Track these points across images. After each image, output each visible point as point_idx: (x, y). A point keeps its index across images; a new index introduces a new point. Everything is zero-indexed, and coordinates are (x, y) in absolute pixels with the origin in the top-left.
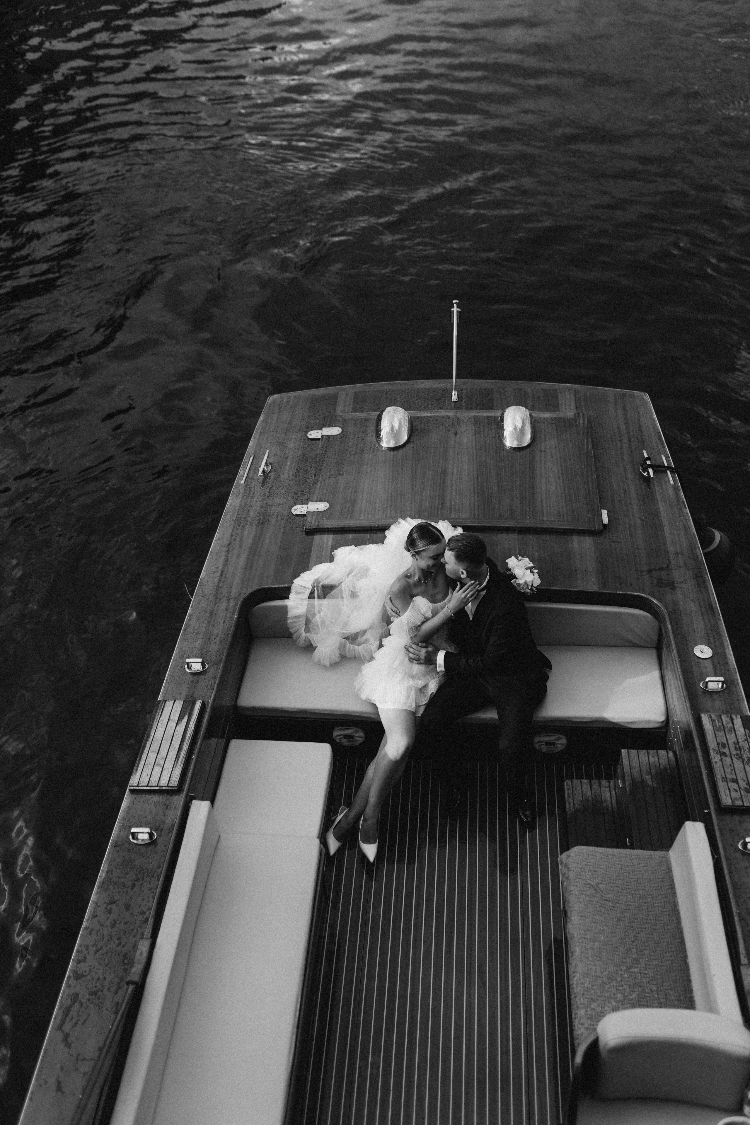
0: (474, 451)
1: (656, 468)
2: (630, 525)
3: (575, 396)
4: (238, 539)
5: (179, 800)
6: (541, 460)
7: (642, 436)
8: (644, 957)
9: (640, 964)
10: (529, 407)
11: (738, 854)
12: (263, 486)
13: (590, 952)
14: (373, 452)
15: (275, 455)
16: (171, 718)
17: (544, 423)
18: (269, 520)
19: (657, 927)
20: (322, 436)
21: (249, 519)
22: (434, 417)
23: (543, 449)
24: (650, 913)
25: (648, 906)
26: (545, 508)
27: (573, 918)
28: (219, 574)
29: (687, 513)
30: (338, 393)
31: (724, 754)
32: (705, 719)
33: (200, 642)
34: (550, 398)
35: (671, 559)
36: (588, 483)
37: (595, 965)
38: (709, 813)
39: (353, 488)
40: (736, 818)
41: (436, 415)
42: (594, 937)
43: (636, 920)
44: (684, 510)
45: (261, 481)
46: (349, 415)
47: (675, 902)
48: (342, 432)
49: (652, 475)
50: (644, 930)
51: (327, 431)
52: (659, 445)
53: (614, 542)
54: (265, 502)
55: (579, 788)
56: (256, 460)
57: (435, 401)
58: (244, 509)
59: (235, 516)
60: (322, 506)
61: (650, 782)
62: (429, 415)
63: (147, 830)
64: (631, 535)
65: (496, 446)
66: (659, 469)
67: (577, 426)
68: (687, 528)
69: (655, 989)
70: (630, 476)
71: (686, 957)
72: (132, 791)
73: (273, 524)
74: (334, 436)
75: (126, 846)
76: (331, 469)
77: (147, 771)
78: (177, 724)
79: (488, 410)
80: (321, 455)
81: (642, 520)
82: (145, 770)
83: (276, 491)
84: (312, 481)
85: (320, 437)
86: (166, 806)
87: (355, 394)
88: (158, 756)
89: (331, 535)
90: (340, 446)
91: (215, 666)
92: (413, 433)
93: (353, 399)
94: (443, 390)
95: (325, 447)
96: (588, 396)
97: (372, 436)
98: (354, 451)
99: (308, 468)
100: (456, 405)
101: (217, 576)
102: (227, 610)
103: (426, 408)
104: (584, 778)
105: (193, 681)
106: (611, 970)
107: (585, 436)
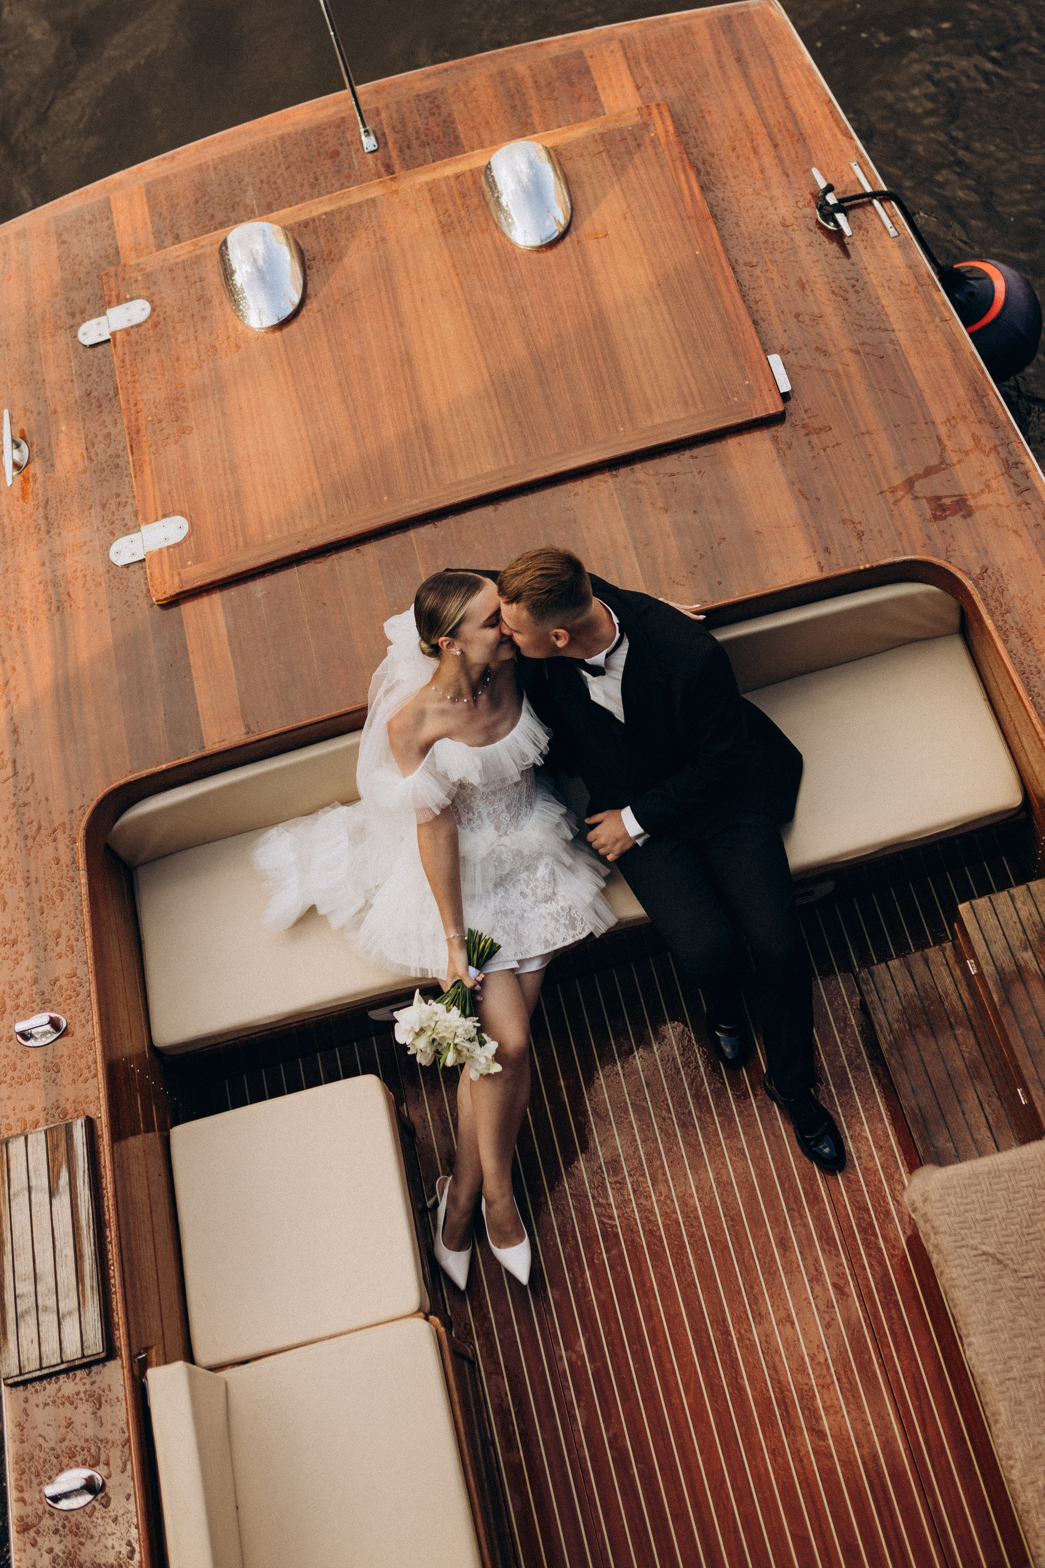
0: (455, 281)
1: (846, 204)
2: (837, 374)
3: (624, 55)
6: (603, 262)
7: (795, 123)
12: (27, 504)
14: (237, 350)
15: (24, 409)
16: (33, 1183)
17: (581, 155)
18: (69, 594)
20: (113, 334)
21: (27, 605)
22: (341, 210)
23: (599, 226)
26: (649, 392)
28: (10, 767)
29: (944, 304)
30: (108, 201)
33: (27, 961)
34: (574, 79)
35: (944, 437)
36: (719, 292)
39: (224, 461)
41: (343, 203)
44: (936, 296)
45: (17, 492)
46: (154, 261)
48: (153, 310)
49: (847, 230)
51: (119, 317)
52: (837, 136)
53: (817, 432)
54: (45, 548)
55: (889, 984)
57: (328, 162)
60: (173, 530)
62: (329, 208)
64: (845, 400)
65: (498, 255)
67: (654, 141)
68: (953, 345)
70: (797, 232)
72: (15, 1387)
73: (82, 604)
74: (139, 326)
75: (47, 1522)
76: (160, 421)
77: (28, 1331)
78: (51, 1195)
79: (451, 154)
80: (127, 388)
81: (857, 352)
82: (22, 1331)
83: (60, 511)
84: (129, 463)
85: (108, 337)
86: (97, 1401)
87: (148, 191)
88: (39, 1287)
89: (217, 598)
90: (158, 351)
91: (82, 1015)
92: (308, 272)
93: (146, 207)
94: (339, 126)
95: (127, 362)
96: (654, 47)
97: (221, 303)
98: (195, 357)
99: (110, 428)
100: (377, 159)
101: (8, 779)
102: (57, 861)
103: (315, 188)
104: (892, 957)
105: (46, 1068)
107: (678, 163)
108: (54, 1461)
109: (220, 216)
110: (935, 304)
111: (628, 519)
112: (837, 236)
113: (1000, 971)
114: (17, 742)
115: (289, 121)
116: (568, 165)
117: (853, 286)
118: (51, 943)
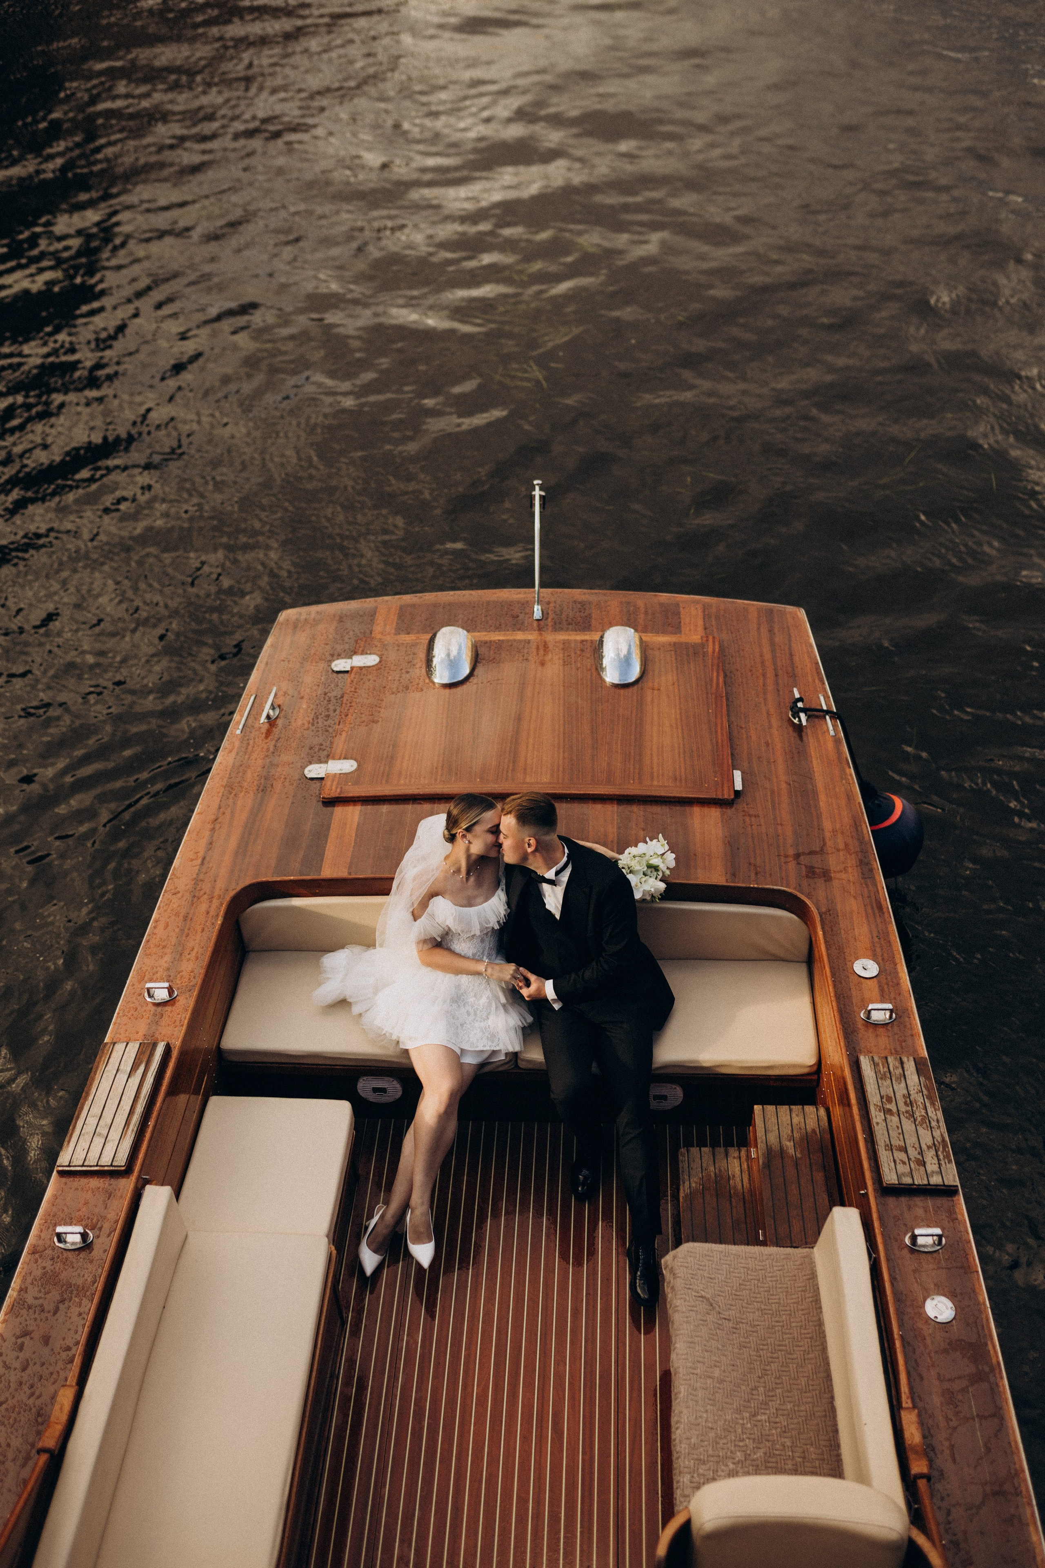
0: (562, 688)
1: (809, 711)
2: (772, 792)
3: (704, 611)
4: (227, 813)
5: (127, 1185)
6: (652, 701)
7: (793, 668)
8: (774, 1399)
9: (769, 1409)
10: (640, 628)
11: (905, 1252)
12: (266, 737)
13: (700, 1394)
14: (423, 690)
15: (285, 693)
16: (121, 1067)
17: (658, 649)
18: (272, 785)
19: (794, 1356)
20: (352, 668)
21: (245, 784)
22: (508, 641)
23: (656, 685)
24: (785, 1336)
25: (783, 1326)
26: (655, 769)
27: (678, 1345)
28: (200, 860)
30: (376, 608)
31: (890, 1111)
32: (865, 1063)
33: (167, 958)
34: (670, 615)
35: (827, 839)
36: (716, 732)
37: (707, 1411)
38: (866, 1194)
39: (391, 741)
40: (904, 1200)
41: (511, 638)
42: (706, 1371)
43: (766, 1347)
44: (847, 770)
45: (264, 730)
46: (390, 639)
47: (819, 1320)
48: (380, 662)
49: (804, 723)
50: (776, 1360)
51: (359, 661)
52: (817, 681)
53: (750, 816)
54: (268, 761)
55: (698, 1160)
56: (257, 701)
57: (510, 618)
58: (240, 769)
59: (226, 779)
60: (347, 766)
61: (791, 1151)
62: (501, 638)
63: (80, 1229)
64: (773, 806)
66: (815, 713)
67: (705, 654)
68: (850, 797)
69: (789, 1444)
70: (775, 722)
71: (832, 1398)
72: (62, 1174)
73: (278, 791)
74: (369, 667)
75: (49, 1252)
76: (362, 714)
77: (84, 1144)
78: (129, 1077)
79: (582, 631)
80: (349, 695)
81: (789, 784)
82: (80, 1142)
83: (285, 745)
84: (335, 730)
85: (348, 669)
86: (109, 1195)
87: (401, 609)
88: (100, 1123)
89: (358, 806)
90: (375, 681)
91: (187, 993)
92: (477, 664)
93: (397, 616)
94: (524, 603)
95: (355, 682)
96: (722, 612)
97: (422, 668)
98: (395, 689)
99: (331, 712)
100: (538, 623)
101: (196, 866)
102: (208, 913)
103: (498, 628)
104: (706, 1146)
105: (155, 1015)
106: (729, 1417)
107: (715, 668)
108: (67, 1218)
110: (845, 772)
114: (209, 849)
116: (650, 652)
117: (798, 753)
118: (186, 952)
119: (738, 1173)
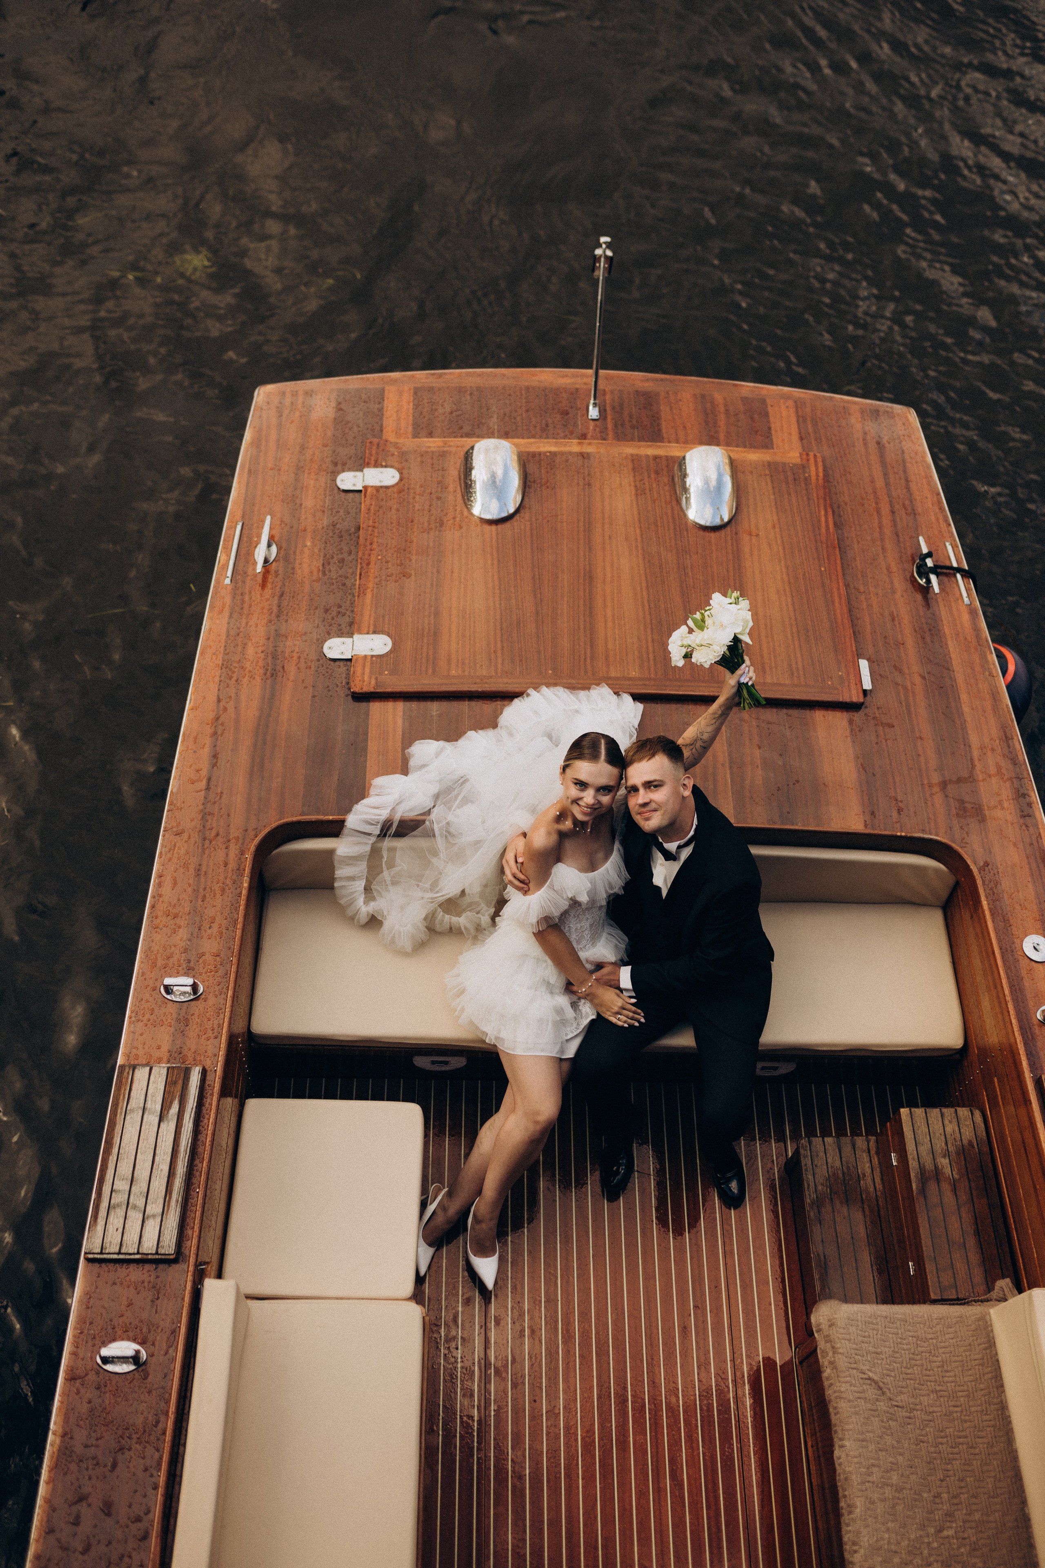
0: (638, 531)
1: (939, 570)
2: (906, 689)
3: (797, 412)
4: (231, 705)
7: (911, 502)
8: (959, 1506)
9: (955, 1521)
10: (722, 436)
12: (263, 589)
14: (461, 527)
15: (283, 521)
16: (148, 1105)
17: (751, 472)
18: (283, 667)
19: (977, 1451)
20: (365, 487)
21: (248, 665)
22: (562, 454)
23: (754, 529)
24: (966, 1425)
25: (962, 1412)
26: (766, 658)
27: (847, 1443)
28: (204, 782)
29: (994, 664)
30: (383, 390)
33: (183, 933)
34: (756, 417)
35: (976, 760)
36: (833, 602)
37: (888, 1529)
39: (431, 604)
41: (566, 449)
42: (883, 1477)
43: (945, 1440)
44: (989, 657)
45: (262, 581)
46: (409, 443)
47: (1002, 1402)
48: (401, 479)
49: (936, 589)
50: (957, 1456)
51: (373, 476)
52: (941, 521)
53: (883, 726)
54: (273, 628)
55: (822, 1154)
56: (245, 532)
57: (558, 417)
58: (235, 640)
59: (220, 656)
60: (380, 644)
61: (947, 1171)
62: (553, 449)
65: (674, 522)
66: (944, 571)
67: (807, 480)
72: (91, 1264)
73: (292, 678)
74: (387, 487)
75: (93, 1377)
76: (387, 562)
77: (116, 1220)
78: (161, 1120)
79: (653, 440)
80: (367, 530)
81: (924, 678)
82: (111, 1219)
83: (291, 604)
84: (355, 585)
85: (361, 488)
86: (157, 1292)
87: (415, 393)
88: (133, 1188)
89: (400, 706)
90: (398, 510)
91: (217, 988)
92: (527, 489)
93: (411, 404)
94: (572, 394)
95: (372, 511)
96: (819, 414)
97: (455, 491)
98: (426, 525)
99: (345, 555)
100: (596, 426)
101: (201, 791)
102: (226, 864)
103: (545, 432)
104: (830, 1135)
105: (178, 1020)
106: (913, 1536)
107: (822, 501)
108: (110, 1331)
109: (467, 429)
110: (987, 661)
111: (730, 745)
112: (926, 590)
113: (922, 1169)
114: (214, 765)
115: (537, 378)
116: (742, 477)
117: (930, 630)
118: (206, 925)
119: (868, 1171)
